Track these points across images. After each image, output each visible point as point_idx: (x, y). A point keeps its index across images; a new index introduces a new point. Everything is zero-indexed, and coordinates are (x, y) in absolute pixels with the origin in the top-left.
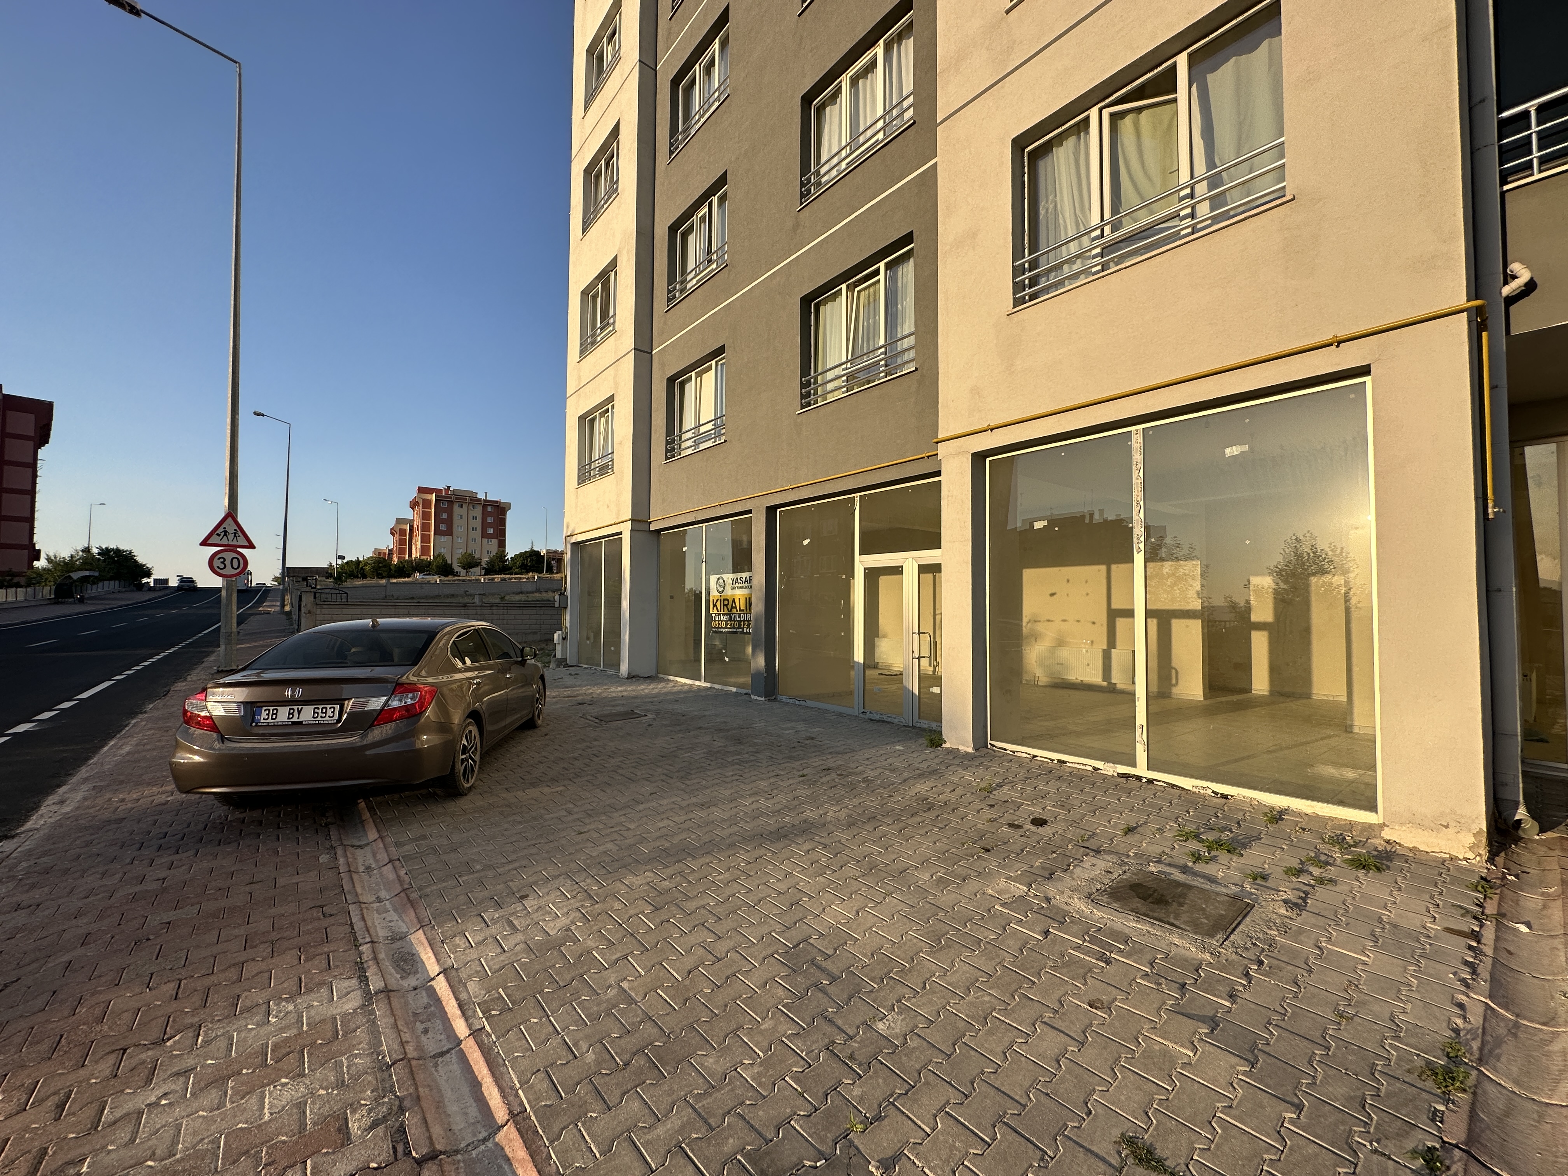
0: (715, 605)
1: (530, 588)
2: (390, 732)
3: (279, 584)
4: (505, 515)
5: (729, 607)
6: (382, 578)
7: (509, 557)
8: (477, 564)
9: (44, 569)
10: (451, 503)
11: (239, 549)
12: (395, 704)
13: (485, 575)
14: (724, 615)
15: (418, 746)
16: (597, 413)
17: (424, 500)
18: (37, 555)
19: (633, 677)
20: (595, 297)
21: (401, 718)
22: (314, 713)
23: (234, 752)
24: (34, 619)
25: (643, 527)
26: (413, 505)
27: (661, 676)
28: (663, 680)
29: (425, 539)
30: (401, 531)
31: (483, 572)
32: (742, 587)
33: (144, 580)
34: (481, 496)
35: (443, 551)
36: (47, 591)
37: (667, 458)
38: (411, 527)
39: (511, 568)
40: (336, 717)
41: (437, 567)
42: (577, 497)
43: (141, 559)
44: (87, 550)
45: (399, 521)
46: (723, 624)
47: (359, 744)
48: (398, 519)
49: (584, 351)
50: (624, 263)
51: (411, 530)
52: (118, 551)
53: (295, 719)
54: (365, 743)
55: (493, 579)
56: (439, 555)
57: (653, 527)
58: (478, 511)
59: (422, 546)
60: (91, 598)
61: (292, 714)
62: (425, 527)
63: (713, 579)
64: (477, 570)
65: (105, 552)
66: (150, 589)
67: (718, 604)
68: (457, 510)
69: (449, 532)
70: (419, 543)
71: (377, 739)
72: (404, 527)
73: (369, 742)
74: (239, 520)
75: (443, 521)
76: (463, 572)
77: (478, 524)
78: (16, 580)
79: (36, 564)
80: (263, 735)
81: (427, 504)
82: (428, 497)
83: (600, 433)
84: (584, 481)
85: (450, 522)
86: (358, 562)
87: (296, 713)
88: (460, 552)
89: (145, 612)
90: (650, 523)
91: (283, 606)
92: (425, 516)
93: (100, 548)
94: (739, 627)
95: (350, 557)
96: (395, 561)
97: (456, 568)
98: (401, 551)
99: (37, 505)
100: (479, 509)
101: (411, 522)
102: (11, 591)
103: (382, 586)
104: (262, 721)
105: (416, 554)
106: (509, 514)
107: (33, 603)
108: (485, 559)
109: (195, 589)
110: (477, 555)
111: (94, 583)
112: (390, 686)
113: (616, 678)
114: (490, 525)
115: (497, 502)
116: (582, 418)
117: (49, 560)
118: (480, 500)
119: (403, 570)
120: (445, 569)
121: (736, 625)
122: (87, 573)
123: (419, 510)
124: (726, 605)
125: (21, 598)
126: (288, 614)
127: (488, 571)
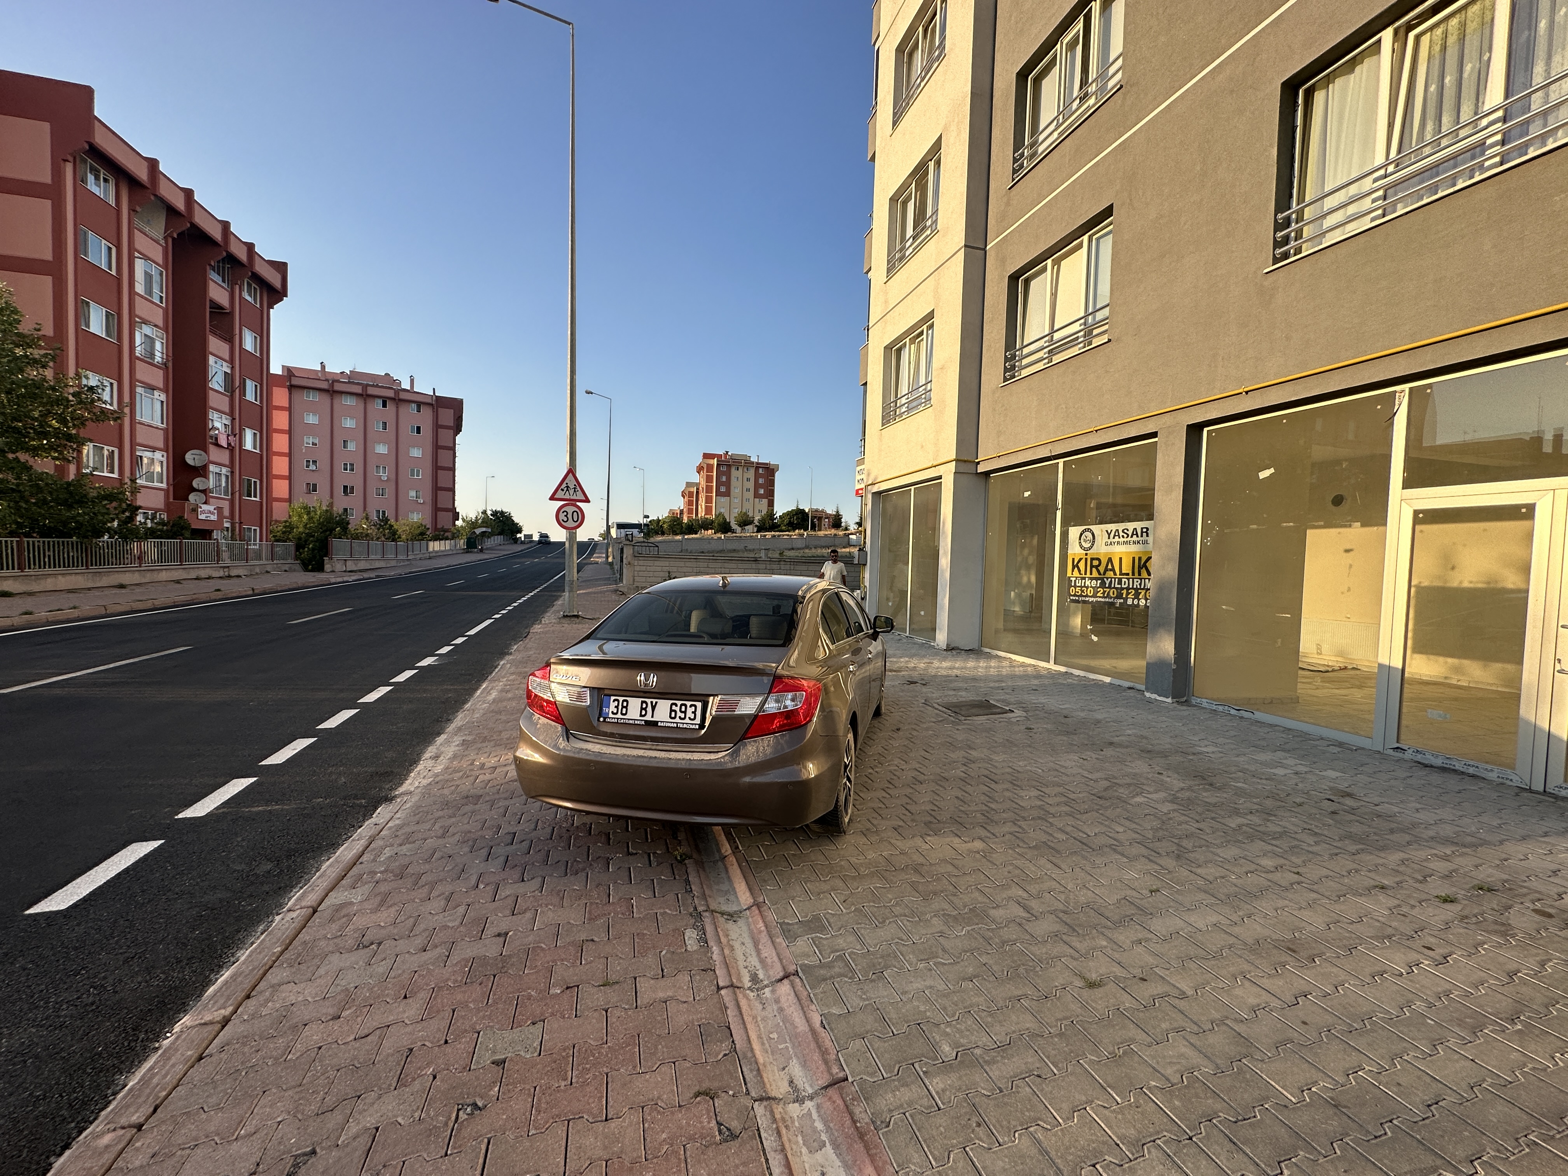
0: (1075, 566)
1: (800, 544)
2: (769, 751)
3: (604, 539)
4: (774, 476)
5: (1102, 569)
6: (677, 534)
7: (778, 515)
8: (751, 522)
9: (462, 526)
10: (729, 466)
11: (578, 504)
12: (772, 706)
13: (757, 532)
14: (1091, 579)
15: (804, 776)
16: (907, 340)
17: (708, 465)
18: (456, 516)
19: (953, 649)
20: (905, 203)
21: (781, 729)
22: (671, 711)
23: (581, 756)
24: (454, 563)
25: (970, 468)
26: (700, 469)
27: (988, 650)
28: (989, 656)
29: (708, 500)
30: (690, 494)
31: (755, 530)
32: (1125, 543)
33: (519, 535)
34: (754, 459)
35: (722, 510)
36: (462, 543)
37: (1005, 380)
38: (698, 489)
39: (779, 526)
40: (698, 721)
41: (719, 525)
42: (881, 440)
43: (516, 519)
44: (484, 512)
45: (689, 484)
46: (1090, 592)
47: (729, 766)
48: (687, 483)
49: (891, 269)
50: (952, 140)
51: (697, 492)
52: (502, 513)
53: (648, 718)
54: (737, 764)
55: (765, 536)
56: (720, 514)
57: (981, 469)
58: (751, 473)
59: (706, 506)
60: (487, 549)
61: (645, 709)
62: (709, 489)
63: (1074, 532)
64: (749, 528)
65: (495, 513)
66: (523, 543)
67: (1082, 565)
68: (734, 473)
69: (727, 494)
70: (703, 504)
71: (753, 760)
72: (692, 489)
73: (741, 764)
74: (577, 476)
75: (723, 484)
76: (739, 529)
77: (751, 485)
78: (446, 534)
79: (457, 523)
80: (612, 735)
81: (710, 468)
82: (711, 461)
83: (910, 363)
84: (889, 421)
85: (728, 484)
86: (658, 520)
87: (649, 709)
88: (736, 512)
89: (518, 560)
90: (978, 463)
91: (607, 557)
92: (709, 479)
93: (492, 510)
94: (1120, 596)
95: (653, 517)
96: (685, 520)
97: (734, 526)
98: (690, 511)
99: (456, 478)
100: (752, 471)
101: (698, 484)
102: (442, 542)
103: (678, 541)
104: (611, 715)
105: (702, 513)
106: (777, 475)
107: (454, 552)
108: (757, 518)
109: (549, 543)
110: (751, 515)
111: (489, 537)
112: (767, 680)
113: (929, 649)
114: (761, 486)
115: (767, 464)
116: (888, 348)
117: (464, 520)
118: (753, 463)
119: (691, 529)
120: (725, 527)
121: (1113, 593)
122: (484, 529)
123: (704, 473)
124: (1097, 567)
125: (448, 548)
126: (611, 564)
127: (760, 529)
